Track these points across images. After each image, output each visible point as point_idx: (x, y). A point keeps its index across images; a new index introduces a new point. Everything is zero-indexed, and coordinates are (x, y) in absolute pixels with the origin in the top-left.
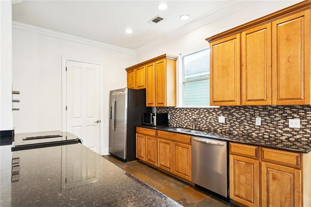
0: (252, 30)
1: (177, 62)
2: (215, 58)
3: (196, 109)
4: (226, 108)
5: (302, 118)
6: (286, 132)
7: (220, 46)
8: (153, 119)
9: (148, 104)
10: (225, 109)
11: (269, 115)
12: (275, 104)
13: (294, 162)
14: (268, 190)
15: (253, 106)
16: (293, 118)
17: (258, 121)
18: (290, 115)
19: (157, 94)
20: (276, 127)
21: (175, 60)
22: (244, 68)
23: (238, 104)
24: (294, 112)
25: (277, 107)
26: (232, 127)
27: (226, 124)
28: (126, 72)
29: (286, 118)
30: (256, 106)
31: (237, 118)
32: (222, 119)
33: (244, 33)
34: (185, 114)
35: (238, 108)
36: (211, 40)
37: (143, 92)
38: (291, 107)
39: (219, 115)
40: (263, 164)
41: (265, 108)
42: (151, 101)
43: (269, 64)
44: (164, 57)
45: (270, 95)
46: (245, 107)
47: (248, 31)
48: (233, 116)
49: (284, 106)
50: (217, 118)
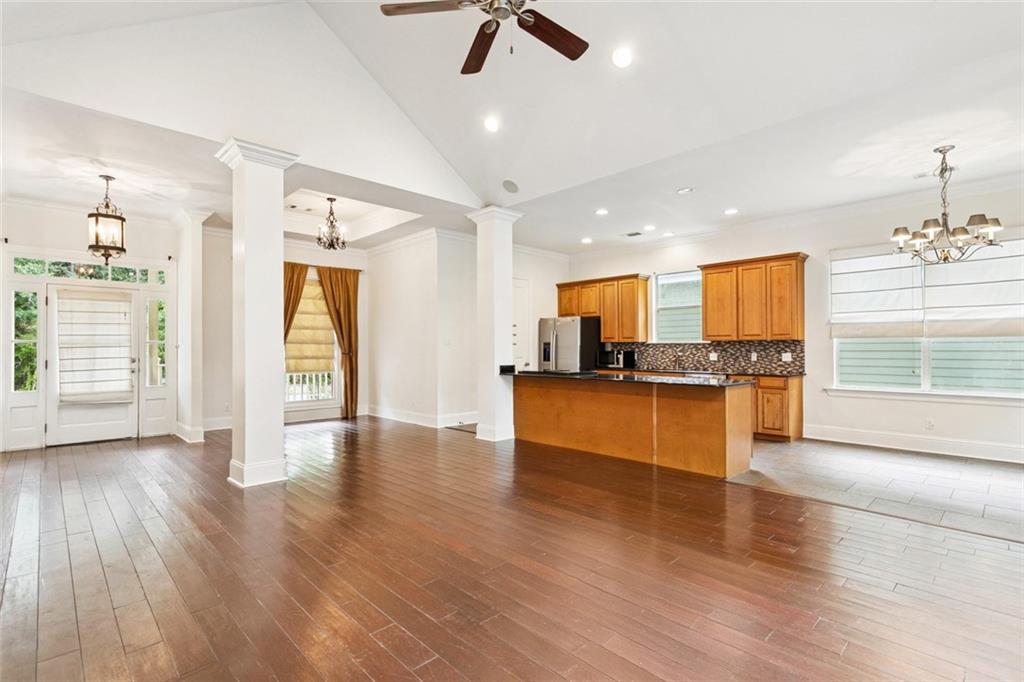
0: (748, 267)
1: (649, 283)
2: (709, 289)
3: (680, 345)
4: (719, 343)
5: (793, 351)
6: (780, 366)
7: (714, 276)
8: (618, 359)
9: (605, 338)
10: (717, 345)
11: (764, 350)
12: (769, 339)
13: (782, 385)
14: (763, 413)
15: (748, 341)
16: (786, 352)
17: (754, 357)
18: (783, 349)
19: (621, 325)
20: (771, 362)
21: (647, 279)
22: (740, 303)
23: (735, 339)
24: (786, 347)
25: (772, 342)
26: (725, 364)
27: (719, 361)
28: (556, 289)
29: (779, 353)
30: (752, 341)
31: (732, 354)
32: (713, 356)
33: (740, 268)
34: (663, 352)
35: (732, 343)
36: (704, 268)
37: (597, 320)
38: (784, 342)
39: (710, 352)
40: (759, 390)
41: (760, 342)
42: (610, 333)
43: (764, 301)
44: (636, 276)
45: (765, 330)
46: (740, 342)
47: (744, 267)
48: (727, 352)
49: (778, 341)
50: (707, 355)
